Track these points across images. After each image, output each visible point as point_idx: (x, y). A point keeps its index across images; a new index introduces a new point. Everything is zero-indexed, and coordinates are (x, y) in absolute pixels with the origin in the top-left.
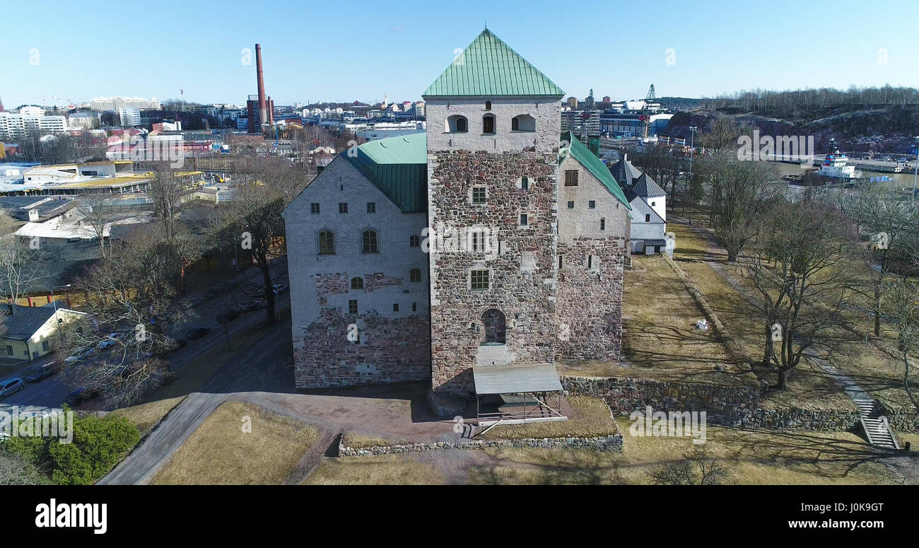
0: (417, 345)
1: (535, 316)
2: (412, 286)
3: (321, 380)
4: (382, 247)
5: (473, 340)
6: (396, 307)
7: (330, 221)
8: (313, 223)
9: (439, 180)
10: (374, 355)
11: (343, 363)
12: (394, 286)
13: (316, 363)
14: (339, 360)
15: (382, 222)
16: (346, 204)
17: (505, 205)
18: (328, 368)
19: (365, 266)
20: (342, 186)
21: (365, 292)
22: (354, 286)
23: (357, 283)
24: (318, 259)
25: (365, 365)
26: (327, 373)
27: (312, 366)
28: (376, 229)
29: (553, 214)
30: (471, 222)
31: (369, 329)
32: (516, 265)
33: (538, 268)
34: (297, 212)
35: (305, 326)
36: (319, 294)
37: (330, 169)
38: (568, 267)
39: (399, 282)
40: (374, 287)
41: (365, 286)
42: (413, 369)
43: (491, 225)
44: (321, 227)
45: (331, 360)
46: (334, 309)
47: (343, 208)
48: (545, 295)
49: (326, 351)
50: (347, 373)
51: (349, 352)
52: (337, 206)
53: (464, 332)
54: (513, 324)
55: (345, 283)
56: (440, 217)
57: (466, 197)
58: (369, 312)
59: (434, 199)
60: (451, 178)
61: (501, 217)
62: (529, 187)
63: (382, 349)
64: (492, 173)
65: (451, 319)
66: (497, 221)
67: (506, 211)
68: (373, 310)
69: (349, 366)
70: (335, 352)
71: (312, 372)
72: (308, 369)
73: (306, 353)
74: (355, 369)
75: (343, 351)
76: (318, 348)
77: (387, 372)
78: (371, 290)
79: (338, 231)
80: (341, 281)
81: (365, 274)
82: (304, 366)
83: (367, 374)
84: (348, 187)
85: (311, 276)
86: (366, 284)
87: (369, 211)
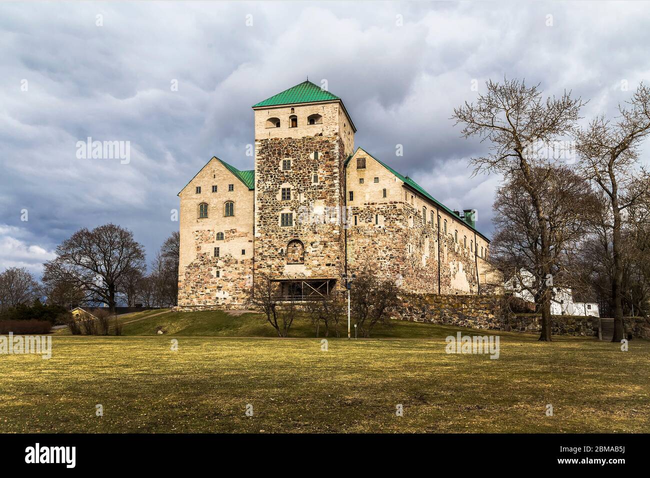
1: (325, 244)
3: (193, 302)
4: (236, 212)
5: (282, 261)
6: (243, 252)
7: (206, 197)
8: (197, 199)
9: (262, 157)
10: (228, 286)
11: (208, 291)
12: (243, 238)
13: (192, 290)
14: (206, 288)
15: (237, 196)
16: (217, 187)
17: (303, 170)
18: (198, 294)
19: (225, 225)
20: (214, 175)
22: (218, 239)
23: (220, 236)
24: (197, 221)
25: (222, 292)
26: (197, 297)
27: (189, 293)
28: (233, 201)
29: (336, 175)
30: (281, 182)
31: (226, 267)
34: (188, 193)
35: (187, 265)
36: (196, 244)
37: (208, 166)
38: (360, 223)
39: (246, 235)
40: (230, 238)
41: (224, 238)
43: (294, 183)
44: (201, 201)
45: (201, 288)
46: (205, 254)
47: (215, 189)
48: (331, 229)
49: (198, 283)
50: (210, 298)
51: (212, 283)
52: (211, 188)
53: (276, 255)
54: (309, 249)
55: (212, 236)
56: (262, 179)
57: (279, 166)
58: (226, 256)
59: (258, 169)
60: (270, 155)
61: (301, 178)
62: (319, 158)
63: (233, 281)
64: (295, 150)
65: (267, 246)
66: (298, 180)
67: (304, 174)
68: (229, 254)
69: (211, 293)
70: (203, 283)
71: (189, 296)
72: (186, 295)
73: (186, 284)
74: (215, 295)
75: (208, 283)
76: (194, 280)
77: (236, 298)
78: (228, 241)
79: (211, 203)
80: (210, 235)
81: (225, 230)
82: (184, 292)
83: (223, 299)
84: (218, 176)
85: (193, 233)
86: (226, 237)
87: (230, 190)
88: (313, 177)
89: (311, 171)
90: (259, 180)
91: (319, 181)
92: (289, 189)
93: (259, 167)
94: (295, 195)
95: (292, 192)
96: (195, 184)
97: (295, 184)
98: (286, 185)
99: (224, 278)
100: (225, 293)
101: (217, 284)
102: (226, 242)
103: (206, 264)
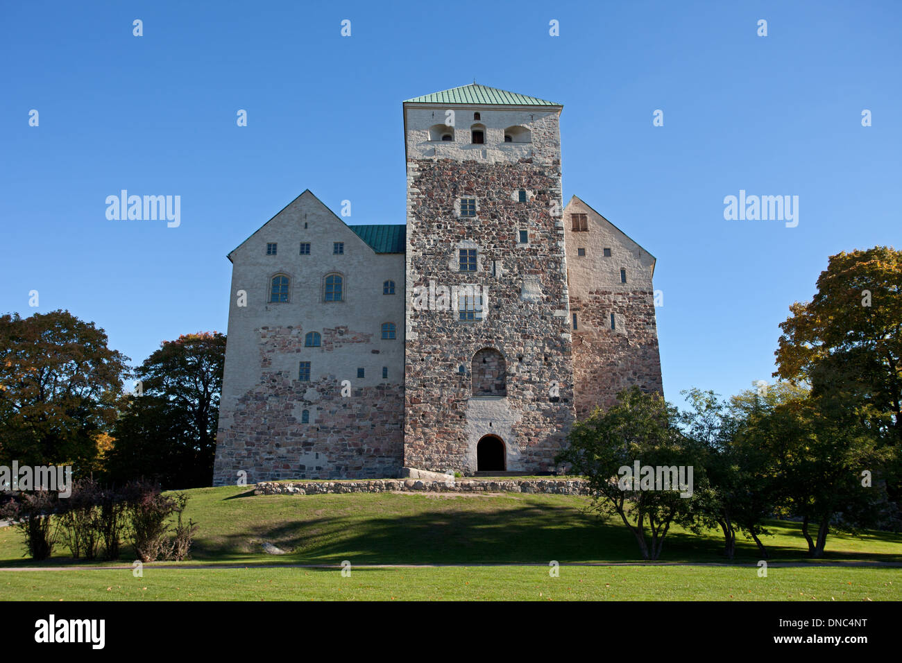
0: (387, 426)
1: (546, 359)
2: (383, 345)
4: (348, 294)
5: (462, 390)
6: (361, 373)
7: (288, 264)
8: (268, 266)
9: (420, 189)
10: (326, 441)
11: (282, 451)
12: (361, 345)
13: (246, 449)
14: (278, 446)
15: (351, 265)
16: (308, 245)
17: (499, 220)
18: (261, 458)
19: (326, 318)
20: (306, 224)
21: (323, 351)
22: (308, 344)
23: (312, 340)
24: (267, 308)
25: (312, 453)
26: (258, 465)
27: (239, 454)
28: (342, 274)
29: (560, 232)
30: (458, 237)
31: (324, 402)
32: (517, 291)
33: (545, 296)
34: (250, 253)
35: (239, 397)
36: (262, 354)
37: (294, 206)
38: (585, 327)
39: (367, 339)
40: (334, 344)
41: (322, 343)
42: (380, 462)
43: (483, 241)
44: (276, 270)
45: (267, 446)
46: (280, 373)
47: (305, 249)
48: (558, 331)
49: (262, 433)
50: (287, 467)
51: (293, 434)
52: (299, 246)
53: (450, 378)
54: (516, 368)
55: (297, 339)
56: (420, 231)
57: (454, 209)
58: (325, 379)
59: (413, 210)
60: (435, 188)
61: (495, 233)
62: (528, 200)
63: (338, 432)
64: (483, 183)
66: (490, 237)
67: (501, 226)
68: (331, 376)
69: (290, 455)
70: (273, 435)
71: (239, 463)
72: (234, 459)
73: (234, 435)
74: (298, 460)
75: (284, 434)
76: (252, 428)
77: (343, 467)
78: (330, 349)
79: (296, 275)
80: (294, 337)
81: (324, 329)
82: (229, 454)
83: (315, 469)
84: (313, 226)
85: (255, 330)
86: (325, 341)
87: (336, 252)
88: (518, 233)
89: (513, 221)
90: (415, 232)
91: (529, 241)
92: (473, 252)
94: (484, 264)
95: (479, 257)
96: (265, 237)
97: (485, 243)
98: (467, 244)
100: (319, 455)
101: (304, 436)
102: (325, 351)
103: (280, 396)
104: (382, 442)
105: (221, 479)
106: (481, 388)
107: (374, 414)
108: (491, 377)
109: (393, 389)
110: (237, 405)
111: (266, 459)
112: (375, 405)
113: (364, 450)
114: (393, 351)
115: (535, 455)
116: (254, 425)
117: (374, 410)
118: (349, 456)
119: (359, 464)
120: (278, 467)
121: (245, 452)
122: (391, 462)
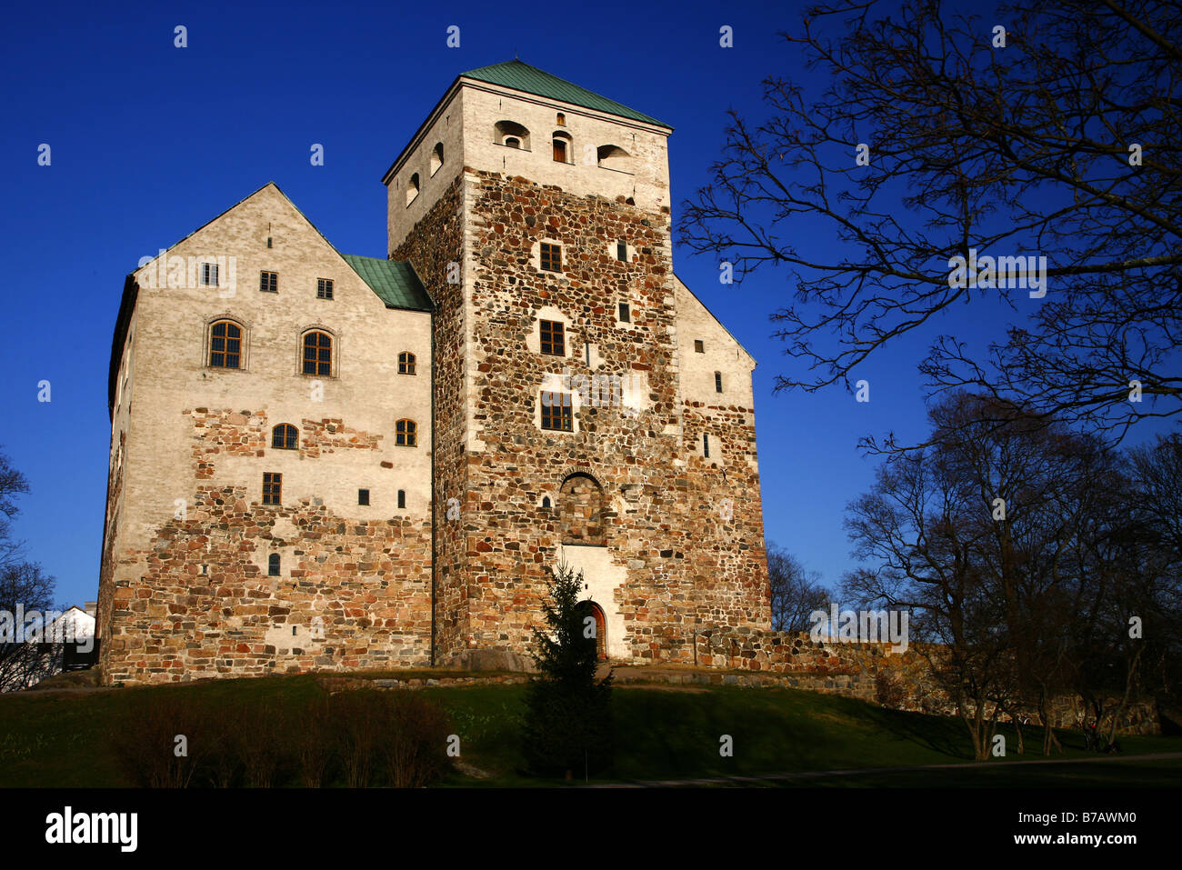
0: (406, 585)
1: (655, 494)
2: (398, 455)
3: (178, 664)
4: (342, 367)
5: (549, 534)
6: (364, 497)
7: (240, 303)
8: (203, 302)
9: (485, 218)
10: (308, 605)
11: (235, 622)
12: (364, 452)
13: (171, 619)
14: (228, 613)
15: (345, 319)
16: (275, 276)
17: (594, 283)
18: (197, 634)
19: (305, 403)
20: (270, 240)
21: (302, 458)
22: (277, 444)
23: (285, 437)
24: (204, 375)
25: (286, 627)
26: (193, 646)
27: (159, 628)
28: (331, 333)
29: (670, 313)
30: (538, 301)
31: (305, 542)
33: (654, 404)
35: (155, 527)
36: (196, 454)
39: (373, 443)
40: (321, 448)
41: (301, 444)
42: (396, 641)
43: (572, 312)
44: (219, 312)
45: (209, 613)
46: (229, 490)
47: (269, 282)
48: (669, 455)
49: (198, 591)
50: (244, 649)
51: (253, 594)
52: (258, 276)
53: (531, 515)
54: (620, 506)
55: (258, 434)
56: (485, 282)
57: (531, 257)
59: (474, 250)
60: (505, 220)
61: (588, 301)
62: (630, 260)
63: (330, 592)
64: (571, 224)
65: (505, 483)
66: (582, 306)
67: (595, 293)
68: (315, 499)
69: (249, 629)
70: (219, 595)
71: (158, 642)
72: (149, 636)
73: (148, 594)
74: (264, 638)
75: (239, 593)
76: (181, 582)
77: (337, 649)
78: (314, 455)
79: (255, 325)
80: (251, 430)
81: (304, 421)
82: (138, 627)
83: (291, 653)
84: (283, 245)
85: (184, 413)
86: (305, 441)
87: (320, 295)
88: (617, 307)
89: (611, 287)
90: (477, 283)
91: (632, 318)
92: (559, 326)
93: (475, 244)
94: (574, 346)
95: (567, 335)
96: (198, 252)
97: (576, 316)
98: (550, 313)
99: (295, 580)
100: (298, 631)
101: (272, 597)
102: (306, 457)
103: (231, 528)
104: (398, 610)
105: (125, 671)
106: (570, 531)
107: (385, 565)
108: (582, 516)
109: (413, 526)
110: (153, 540)
111: (208, 635)
112: (387, 551)
113: (370, 622)
114: (413, 466)
115: (644, 632)
116: (185, 576)
117: (385, 557)
118: (347, 632)
119: (360, 645)
120: (228, 649)
121: (169, 623)
122: (413, 641)
